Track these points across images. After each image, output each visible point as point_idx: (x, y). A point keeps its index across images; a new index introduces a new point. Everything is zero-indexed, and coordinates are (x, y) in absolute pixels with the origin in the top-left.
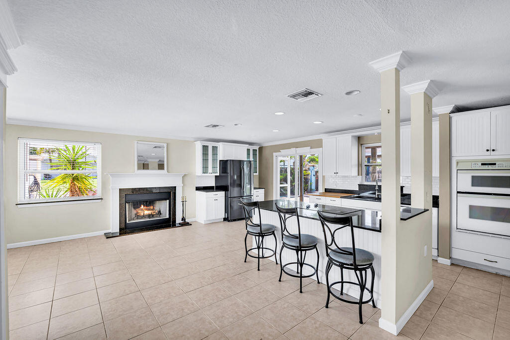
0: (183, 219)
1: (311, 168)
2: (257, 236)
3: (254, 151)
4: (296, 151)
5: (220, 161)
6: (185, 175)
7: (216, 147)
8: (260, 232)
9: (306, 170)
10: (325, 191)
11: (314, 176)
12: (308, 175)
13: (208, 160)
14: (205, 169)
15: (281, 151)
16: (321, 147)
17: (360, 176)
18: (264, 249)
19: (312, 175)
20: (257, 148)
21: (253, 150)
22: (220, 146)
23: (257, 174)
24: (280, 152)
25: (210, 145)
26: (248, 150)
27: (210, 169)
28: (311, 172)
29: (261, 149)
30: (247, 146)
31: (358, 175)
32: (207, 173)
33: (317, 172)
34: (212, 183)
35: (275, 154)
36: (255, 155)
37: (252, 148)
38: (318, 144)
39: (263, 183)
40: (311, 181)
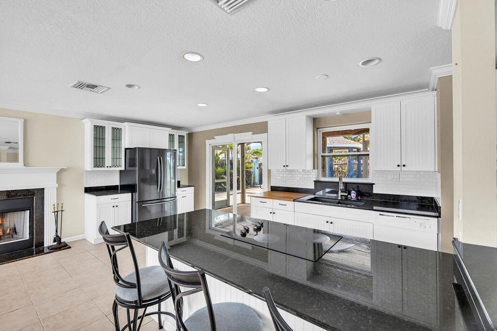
0: (57, 239)
1: (255, 160)
2: (132, 307)
3: (181, 137)
4: (234, 137)
5: (126, 149)
6: (62, 170)
7: (119, 130)
8: (137, 298)
9: (249, 163)
10: (272, 190)
11: (257, 168)
12: (251, 168)
13: (103, 147)
14: (99, 161)
15: (215, 137)
16: (266, 131)
17: (316, 171)
18: (162, 315)
19: (256, 167)
20: (184, 133)
21: (179, 136)
22: (126, 127)
23: (185, 167)
24: (215, 139)
25: (109, 126)
26: (171, 136)
27: (108, 161)
28: (255, 164)
29: (191, 135)
30: (169, 131)
31: (314, 168)
32: (103, 166)
33: (260, 165)
34: (115, 181)
35: (208, 142)
36: (181, 142)
37: (176, 133)
38: (261, 128)
39: (194, 180)
40: (254, 175)
